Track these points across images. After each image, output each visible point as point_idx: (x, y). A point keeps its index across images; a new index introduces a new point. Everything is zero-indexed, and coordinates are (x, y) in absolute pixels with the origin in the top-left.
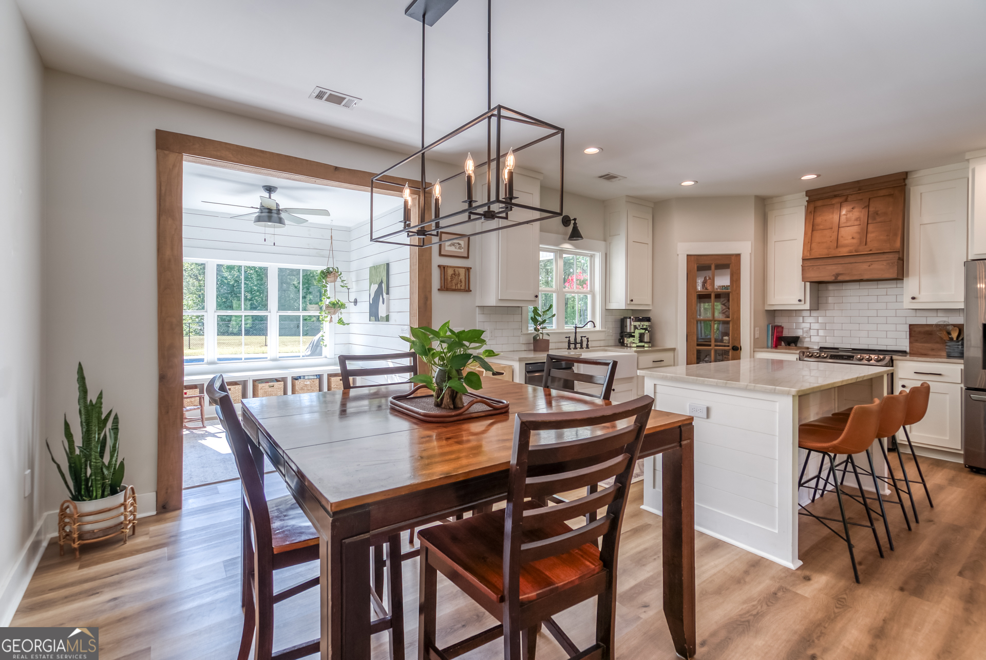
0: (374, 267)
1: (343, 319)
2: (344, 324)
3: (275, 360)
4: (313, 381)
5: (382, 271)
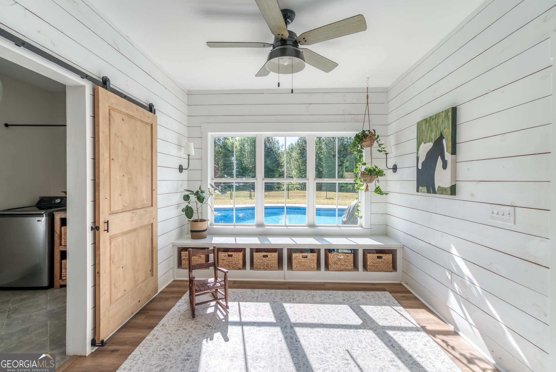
0: (426, 120)
1: (380, 187)
2: (381, 193)
3: (312, 226)
4: (347, 256)
5: (441, 122)
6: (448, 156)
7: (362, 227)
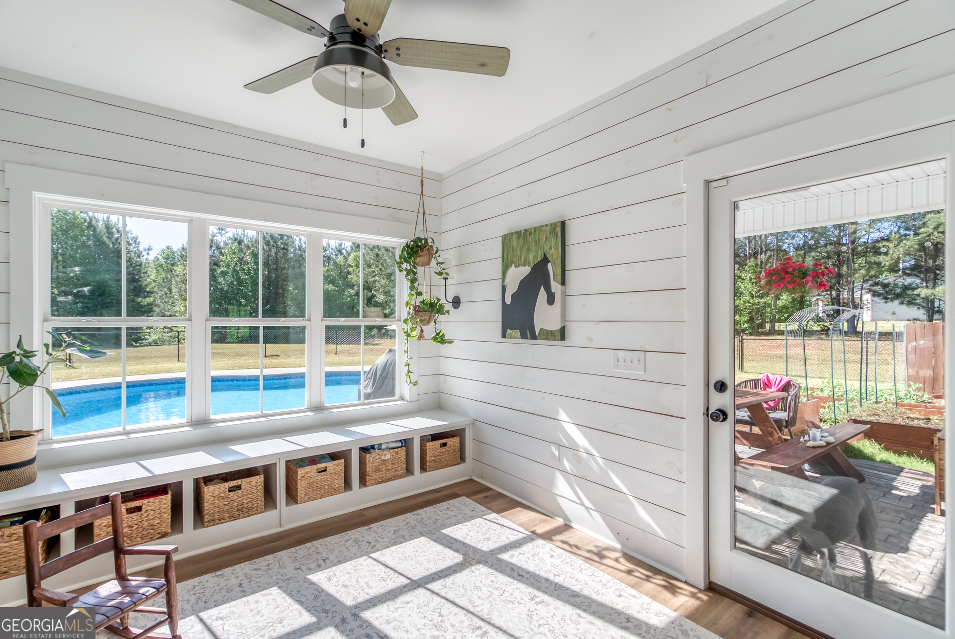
0: (518, 233)
1: (442, 332)
2: (443, 341)
3: (318, 408)
4: (395, 453)
5: (544, 239)
7: (402, 399)
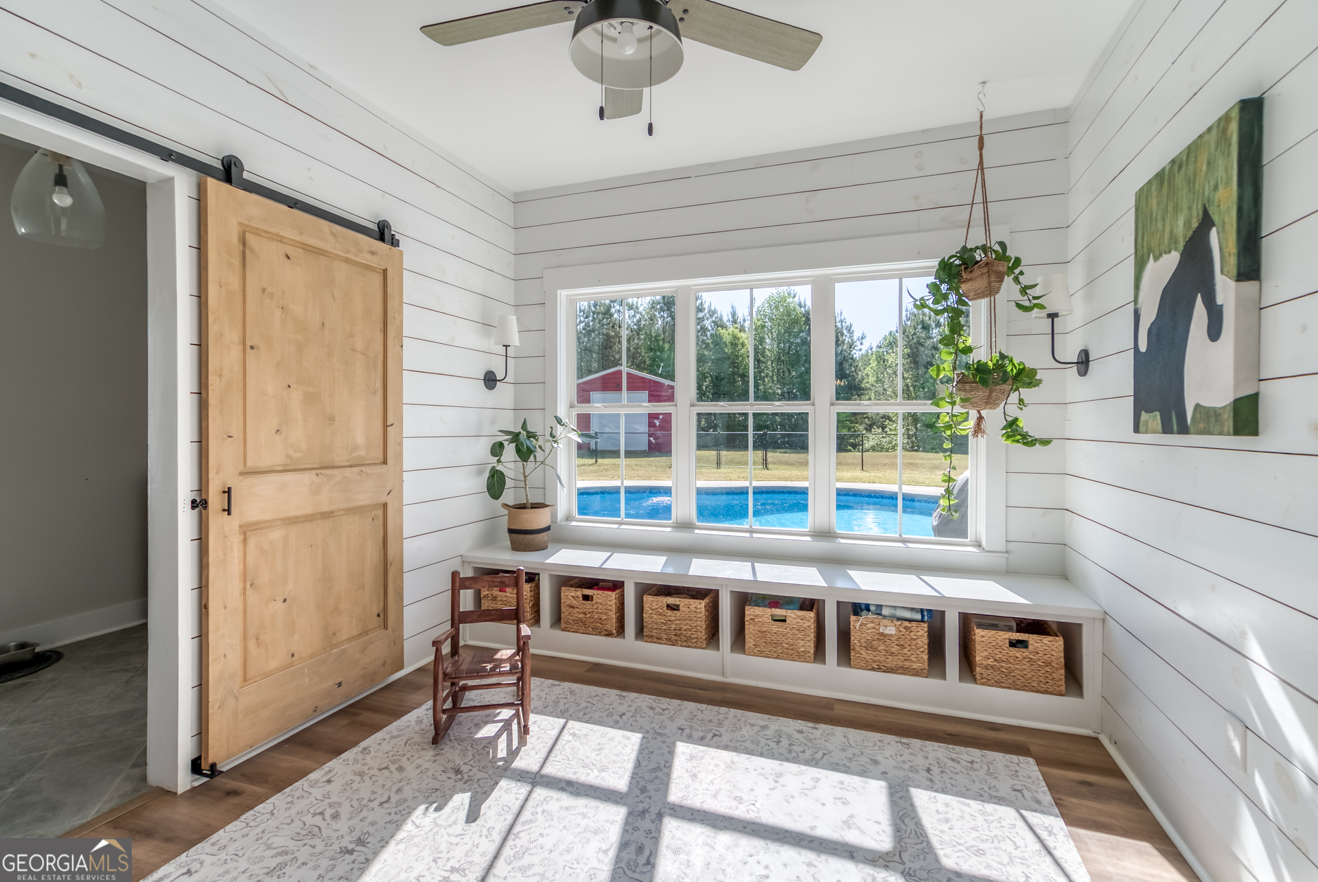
0: (1159, 176)
3: (825, 534)
4: (905, 628)
5: (1204, 168)
6: (1226, 289)
7: (979, 546)
